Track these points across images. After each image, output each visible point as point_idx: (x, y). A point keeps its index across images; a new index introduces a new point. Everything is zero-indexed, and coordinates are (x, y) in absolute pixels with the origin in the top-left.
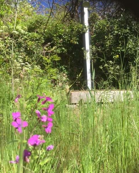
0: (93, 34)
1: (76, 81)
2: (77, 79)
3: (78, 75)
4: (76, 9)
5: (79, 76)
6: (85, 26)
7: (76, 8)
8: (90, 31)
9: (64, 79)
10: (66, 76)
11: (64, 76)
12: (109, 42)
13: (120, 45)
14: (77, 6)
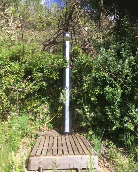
0: (74, 69)
1: (58, 114)
2: (59, 111)
3: (59, 107)
4: (70, 23)
5: (61, 108)
6: (66, 60)
7: (70, 21)
8: (71, 65)
9: (46, 110)
10: (48, 108)
11: (45, 108)
12: (87, 84)
13: (98, 88)
14: (71, 20)
